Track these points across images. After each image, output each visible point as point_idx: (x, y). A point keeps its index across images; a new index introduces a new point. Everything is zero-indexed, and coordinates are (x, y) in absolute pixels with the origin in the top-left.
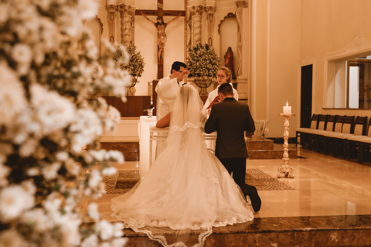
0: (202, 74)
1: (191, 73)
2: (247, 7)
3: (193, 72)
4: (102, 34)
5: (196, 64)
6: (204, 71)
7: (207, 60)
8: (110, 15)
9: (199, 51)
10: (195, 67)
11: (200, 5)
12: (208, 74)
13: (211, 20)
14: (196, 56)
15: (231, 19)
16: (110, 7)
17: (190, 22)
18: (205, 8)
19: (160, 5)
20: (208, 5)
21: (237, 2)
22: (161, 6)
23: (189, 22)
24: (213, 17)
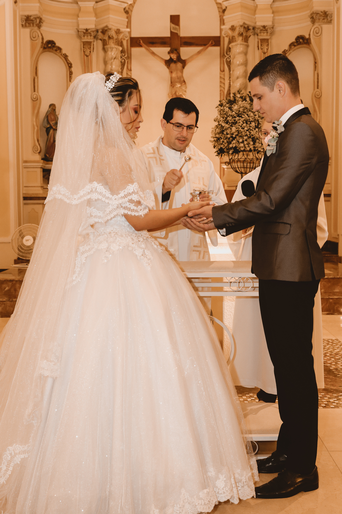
0: (242, 149)
1: (222, 146)
2: (330, 22)
3: (226, 145)
4: (70, 81)
5: (231, 129)
6: (245, 143)
7: (251, 122)
8: (83, 47)
9: (236, 106)
10: (229, 136)
11: (244, 23)
12: (252, 149)
13: (266, 51)
14: (231, 116)
15: (302, 47)
16: (84, 33)
17: (227, 56)
18: (254, 28)
19: (173, 28)
20: (259, 24)
21: (311, 14)
22: (176, 29)
23: (225, 56)
24: (268, 45)
